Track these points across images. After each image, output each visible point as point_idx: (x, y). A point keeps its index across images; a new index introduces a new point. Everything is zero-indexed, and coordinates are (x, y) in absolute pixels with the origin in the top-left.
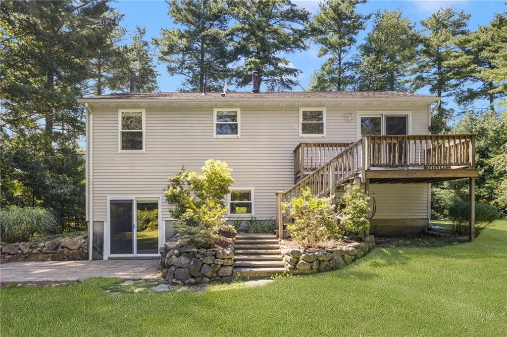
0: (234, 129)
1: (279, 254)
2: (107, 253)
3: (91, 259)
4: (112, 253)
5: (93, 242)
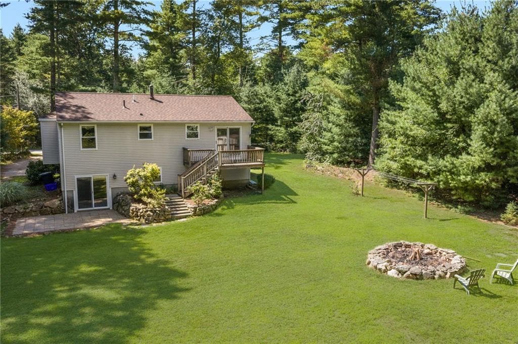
1: (186, 207)
2: (76, 209)
3: (67, 213)
4: (79, 208)
5: (68, 203)
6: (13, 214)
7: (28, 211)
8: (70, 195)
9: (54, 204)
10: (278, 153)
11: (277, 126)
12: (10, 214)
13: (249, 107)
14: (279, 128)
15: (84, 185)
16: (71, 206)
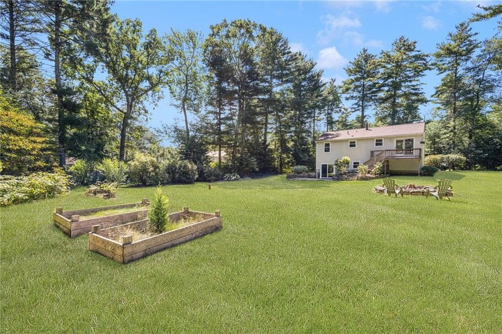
0: (354, 146)
2: (321, 177)
3: (317, 178)
5: (317, 174)
8: (319, 171)
9: (312, 174)
15: (324, 167)
16: (319, 176)
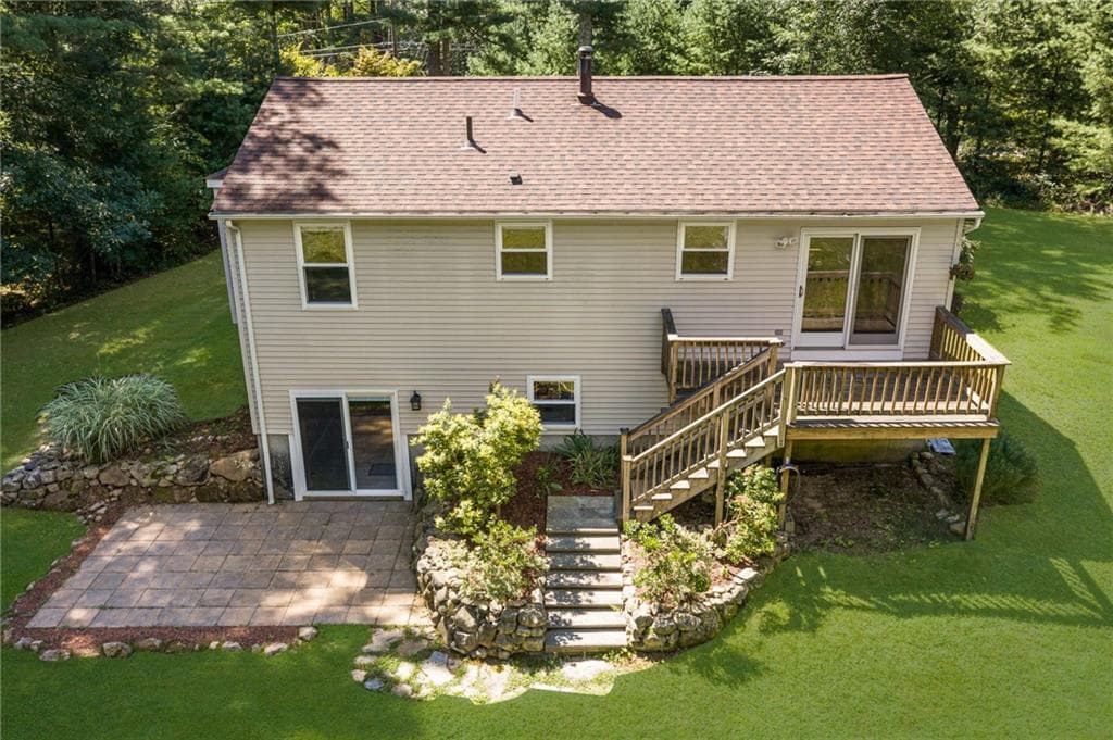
2: (301, 490)
3: (271, 501)
4: (308, 489)
5: (272, 469)
6: (124, 488)
7: (163, 483)
8: (279, 447)
9: (237, 469)
10: (1074, 216)
11: (1088, 120)
12: (116, 487)
13: (997, 53)
14: (1091, 129)
15: (318, 417)
16: (284, 479)
